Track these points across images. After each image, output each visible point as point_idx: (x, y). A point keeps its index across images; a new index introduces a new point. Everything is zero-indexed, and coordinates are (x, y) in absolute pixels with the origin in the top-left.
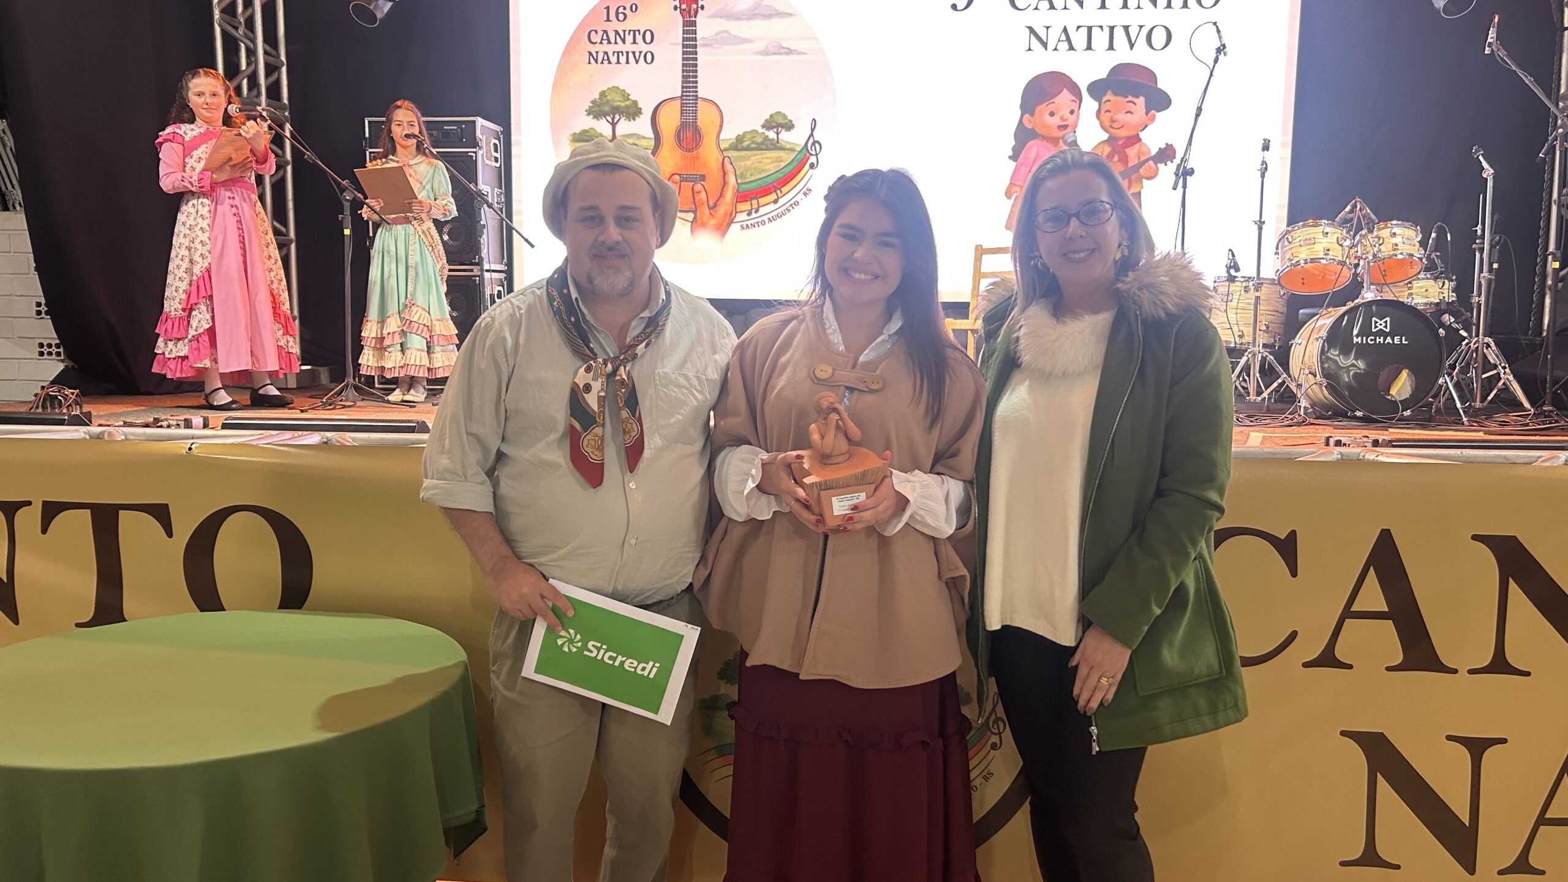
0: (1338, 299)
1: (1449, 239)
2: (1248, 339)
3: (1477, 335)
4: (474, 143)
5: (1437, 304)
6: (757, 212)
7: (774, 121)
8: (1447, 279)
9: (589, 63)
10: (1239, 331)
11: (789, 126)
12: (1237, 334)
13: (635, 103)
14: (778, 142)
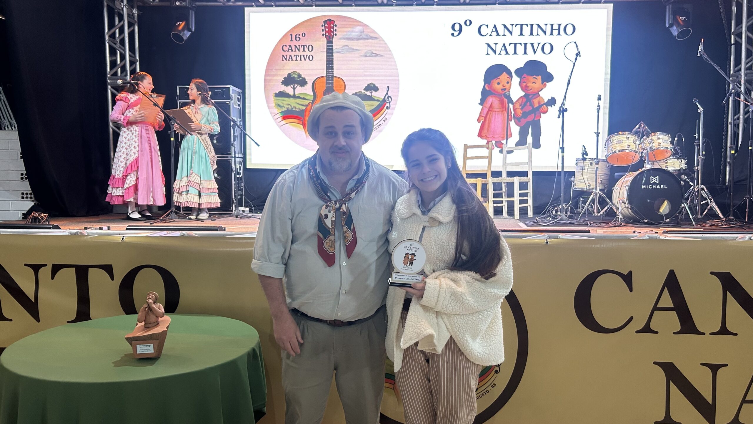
0: (634, 168)
1: (683, 140)
2: (593, 187)
3: (698, 184)
4: (229, 98)
5: (679, 170)
8: (683, 159)
9: (283, 60)
10: (588, 183)
12: (587, 185)
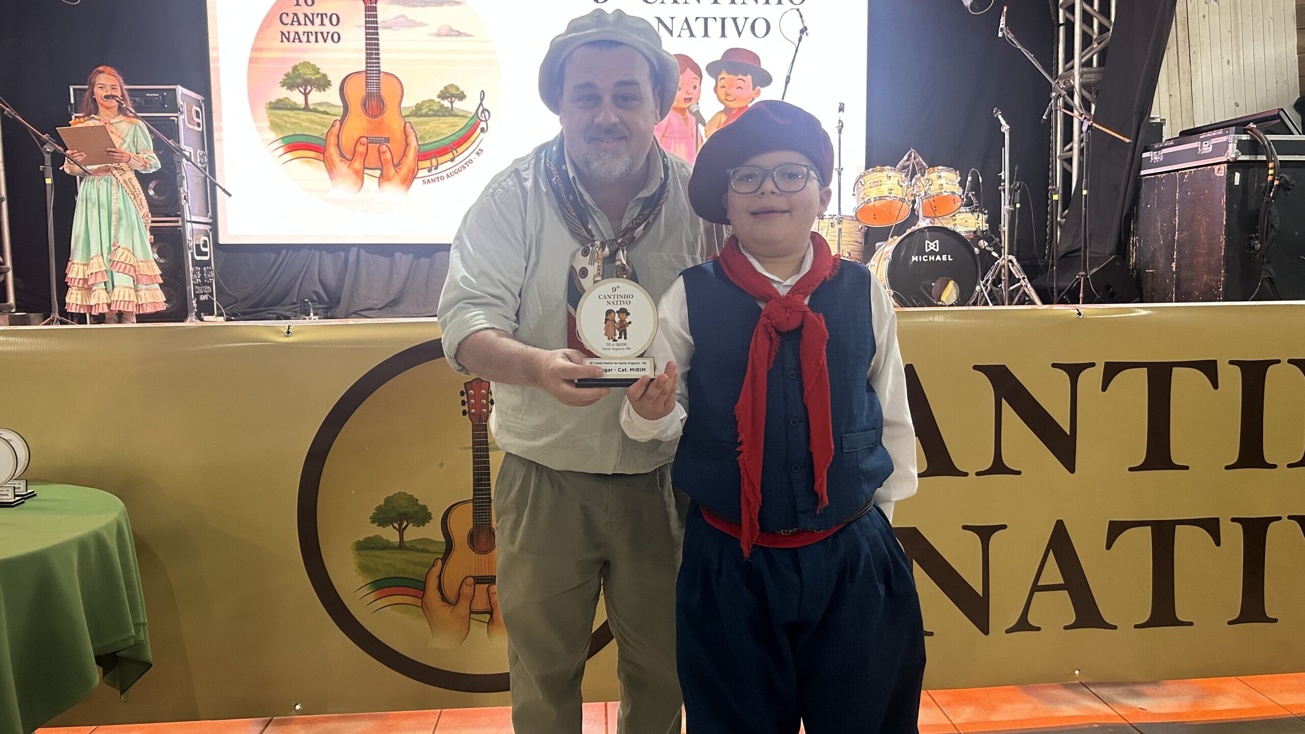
1: (981, 181)
4: (175, 109)
6: (436, 168)
7: (448, 92)
8: (981, 212)
9: (282, 41)
11: (462, 97)
13: (325, 76)
14: (452, 109)
